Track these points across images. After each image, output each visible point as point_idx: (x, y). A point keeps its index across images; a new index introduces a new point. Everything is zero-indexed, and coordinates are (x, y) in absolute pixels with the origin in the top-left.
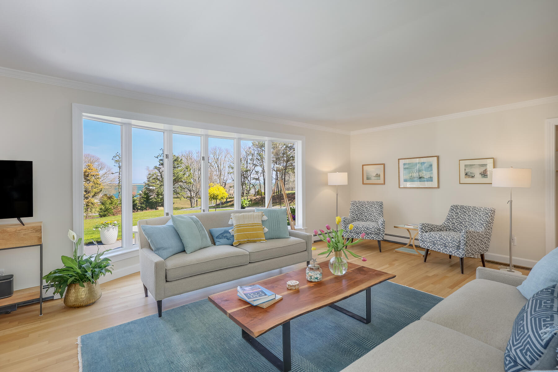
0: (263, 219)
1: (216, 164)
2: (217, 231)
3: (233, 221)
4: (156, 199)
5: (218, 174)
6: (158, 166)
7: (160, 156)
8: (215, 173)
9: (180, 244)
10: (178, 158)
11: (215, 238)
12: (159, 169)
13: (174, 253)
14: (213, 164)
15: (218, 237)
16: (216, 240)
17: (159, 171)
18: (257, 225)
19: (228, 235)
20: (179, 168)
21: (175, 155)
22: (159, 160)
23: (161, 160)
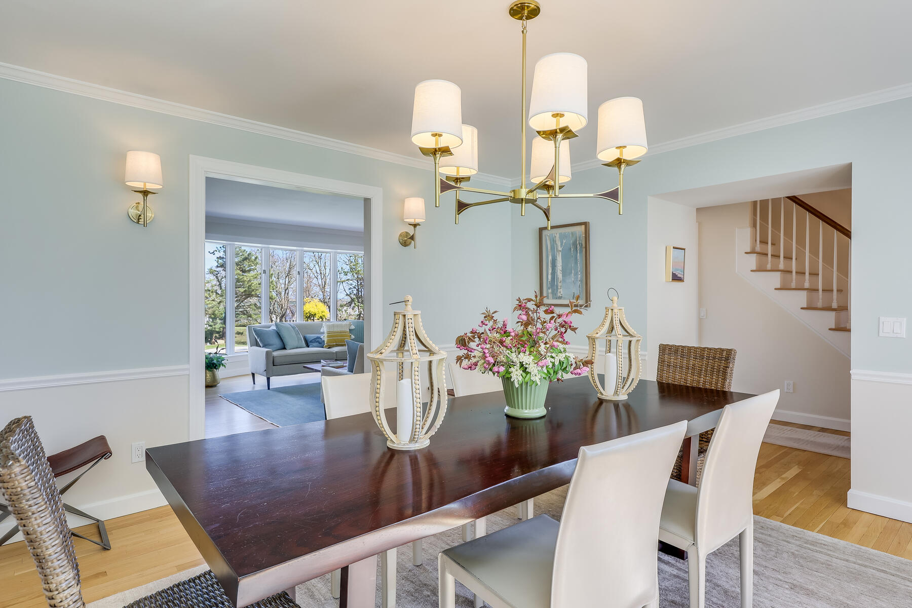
0: (351, 328)
1: (317, 266)
2: (311, 336)
3: (324, 329)
4: (211, 326)
5: (320, 283)
6: (214, 268)
7: (219, 252)
8: (315, 281)
9: (281, 343)
10: (249, 254)
11: (309, 342)
12: (217, 274)
13: (277, 349)
14: (312, 265)
15: (311, 342)
16: (309, 344)
17: (216, 277)
18: (345, 332)
19: (320, 340)
20: (252, 273)
21: (245, 250)
22: (217, 258)
23: (220, 258)
